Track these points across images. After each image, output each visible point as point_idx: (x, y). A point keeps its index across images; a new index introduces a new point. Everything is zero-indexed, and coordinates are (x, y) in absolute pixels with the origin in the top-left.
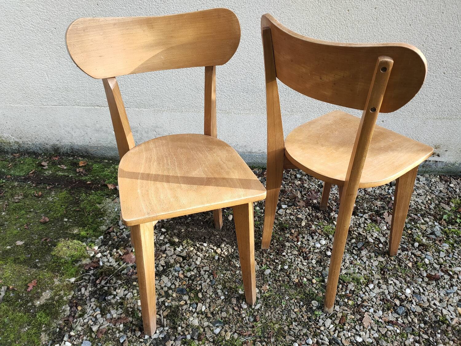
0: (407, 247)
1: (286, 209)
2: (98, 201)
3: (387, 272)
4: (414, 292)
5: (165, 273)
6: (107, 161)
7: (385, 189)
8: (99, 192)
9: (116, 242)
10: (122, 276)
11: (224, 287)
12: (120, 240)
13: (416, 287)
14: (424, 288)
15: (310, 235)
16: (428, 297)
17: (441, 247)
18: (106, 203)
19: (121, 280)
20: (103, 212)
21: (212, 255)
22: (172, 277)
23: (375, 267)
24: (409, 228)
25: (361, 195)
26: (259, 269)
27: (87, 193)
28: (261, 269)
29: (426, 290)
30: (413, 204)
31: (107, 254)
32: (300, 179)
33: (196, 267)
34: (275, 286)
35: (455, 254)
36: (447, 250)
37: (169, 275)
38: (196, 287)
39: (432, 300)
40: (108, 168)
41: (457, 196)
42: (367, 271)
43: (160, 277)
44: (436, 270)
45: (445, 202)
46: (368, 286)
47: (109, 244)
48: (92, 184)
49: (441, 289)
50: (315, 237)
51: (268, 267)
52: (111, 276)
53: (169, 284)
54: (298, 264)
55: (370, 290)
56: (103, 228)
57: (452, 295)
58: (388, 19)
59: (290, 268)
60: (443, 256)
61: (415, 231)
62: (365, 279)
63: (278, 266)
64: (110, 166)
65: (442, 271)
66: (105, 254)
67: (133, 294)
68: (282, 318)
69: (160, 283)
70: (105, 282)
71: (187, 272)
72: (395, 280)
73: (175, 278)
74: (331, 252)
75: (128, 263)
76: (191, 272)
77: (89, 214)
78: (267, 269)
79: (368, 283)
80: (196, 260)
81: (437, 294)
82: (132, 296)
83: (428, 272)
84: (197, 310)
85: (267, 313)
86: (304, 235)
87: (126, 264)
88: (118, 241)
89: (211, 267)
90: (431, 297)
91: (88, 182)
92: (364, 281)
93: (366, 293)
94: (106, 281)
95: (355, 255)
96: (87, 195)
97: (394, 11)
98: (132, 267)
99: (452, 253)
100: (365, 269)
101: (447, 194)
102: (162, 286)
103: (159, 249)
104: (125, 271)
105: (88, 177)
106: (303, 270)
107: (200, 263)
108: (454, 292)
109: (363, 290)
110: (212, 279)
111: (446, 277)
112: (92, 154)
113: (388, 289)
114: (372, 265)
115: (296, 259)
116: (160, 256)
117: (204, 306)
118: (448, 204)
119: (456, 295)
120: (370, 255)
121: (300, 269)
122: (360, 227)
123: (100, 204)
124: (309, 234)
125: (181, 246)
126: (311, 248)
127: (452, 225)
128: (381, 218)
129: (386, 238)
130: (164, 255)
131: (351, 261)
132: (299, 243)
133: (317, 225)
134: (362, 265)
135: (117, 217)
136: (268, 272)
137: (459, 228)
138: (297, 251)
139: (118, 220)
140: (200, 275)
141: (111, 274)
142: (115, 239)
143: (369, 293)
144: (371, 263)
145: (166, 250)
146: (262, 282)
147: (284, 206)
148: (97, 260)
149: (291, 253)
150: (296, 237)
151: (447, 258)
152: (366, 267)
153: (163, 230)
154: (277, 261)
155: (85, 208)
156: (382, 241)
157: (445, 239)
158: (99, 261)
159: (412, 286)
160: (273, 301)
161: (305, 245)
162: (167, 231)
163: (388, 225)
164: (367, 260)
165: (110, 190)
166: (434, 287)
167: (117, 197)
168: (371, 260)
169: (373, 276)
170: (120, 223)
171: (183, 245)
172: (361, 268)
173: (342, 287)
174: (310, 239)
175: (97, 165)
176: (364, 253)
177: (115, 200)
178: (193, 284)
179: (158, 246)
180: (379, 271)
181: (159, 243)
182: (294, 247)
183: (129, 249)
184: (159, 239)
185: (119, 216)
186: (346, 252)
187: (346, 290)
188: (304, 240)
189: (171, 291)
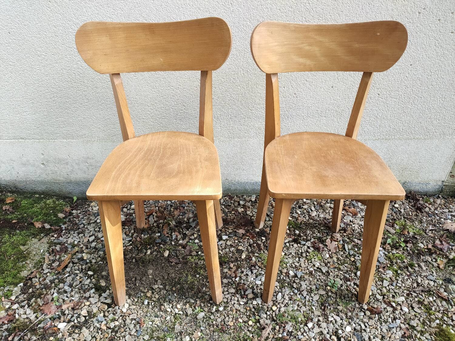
0: (350, 276)
1: (227, 240)
2: (21, 242)
3: (327, 307)
4: (355, 329)
5: (87, 324)
6: (38, 196)
7: (329, 212)
8: (24, 231)
9: (38, 289)
10: (38, 331)
11: (152, 338)
12: (43, 286)
13: (358, 323)
14: (366, 324)
15: (250, 269)
16: (370, 334)
17: (384, 275)
18: (31, 244)
19: (36, 335)
20: (27, 255)
21: (141, 300)
22: (94, 329)
23: (315, 301)
24: (352, 255)
25: (305, 220)
26: (192, 312)
27: (11, 234)
28: (194, 313)
29: (368, 326)
30: (357, 228)
31: (24, 305)
32: (243, 205)
33: (121, 316)
34: (208, 332)
35: (398, 282)
36: (391, 278)
37: (90, 327)
38: (120, 339)
39: (374, 338)
40: (39, 203)
41: (402, 217)
42: (307, 308)
43: (80, 330)
44: (378, 301)
45: (389, 224)
46: (307, 326)
47: (29, 292)
48: (18, 223)
49: (383, 324)
50: (255, 271)
51: (202, 310)
52: (25, 331)
54: (234, 303)
55: (309, 329)
56: (24, 273)
57: (394, 330)
59: (225, 309)
60: (386, 285)
61: (359, 258)
62: (305, 317)
63: (213, 307)
64: (41, 201)
65: (385, 302)
66: (23, 304)
69: (79, 337)
71: (111, 322)
72: (335, 317)
73: (97, 330)
75: (47, 315)
76: (115, 322)
77: (10, 259)
78: (201, 311)
79: (306, 321)
80: (123, 307)
81: (379, 330)
83: (371, 304)
86: (243, 269)
87: (45, 316)
88: (40, 288)
89: (139, 314)
90: (372, 334)
91: (14, 221)
92: (303, 319)
93: (305, 334)
94: (19, 338)
95: (296, 289)
96: (10, 236)
98: (50, 319)
99: (396, 281)
100: (305, 306)
101: (392, 216)
103: (83, 296)
104: (41, 325)
105: (15, 215)
106: (239, 311)
107: (127, 310)
108: (397, 326)
109: (302, 330)
110: (138, 329)
111: (390, 309)
112: (21, 190)
113: (328, 328)
114: (312, 300)
115: (233, 298)
116: (83, 305)
118: (393, 226)
119: (398, 329)
120: (311, 288)
121: (236, 309)
122: (302, 256)
123: (24, 245)
124: (249, 267)
125: (108, 291)
127: (397, 249)
128: (324, 245)
129: (328, 267)
130: (88, 303)
131: (290, 296)
132: (237, 279)
133: (257, 256)
134: (303, 300)
135: (41, 260)
136: (201, 315)
137: (403, 253)
138: (234, 288)
139: (42, 263)
140: (126, 325)
141: (25, 329)
142: (37, 285)
143: (308, 333)
144: (312, 297)
145: (90, 297)
146: (194, 327)
147: (224, 237)
148: (12, 313)
149: (227, 291)
150: (235, 272)
151: (391, 287)
152: (306, 302)
153: (90, 273)
154: (212, 302)
155: (6, 251)
156: (324, 271)
157: (389, 265)
158: (15, 313)
159: (353, 322)
161: (244, 280)
162: (94, 274)
163: (330, 253)
164: (307, 295)
165: (37, 228)
166: (377, 321)
167: (45, 237)
168: (312, 294)
169: (313, 312)
170: (45, 267)
171: (110, 290)
172: (300, 304)
173: (280, 328)
174: (250, 273)
175: (26, 201)
176: (305, 287)
177: (43, 240)
178: (117, 336)
179: (82, 292)
180: (319, 306)
181: (84, 288)
182: (232, 284)
183: (49, 297)
184: (84, 284)
185: (44, 258)
186: (286, 286)
187: (283, 332)
188: (243, 275)
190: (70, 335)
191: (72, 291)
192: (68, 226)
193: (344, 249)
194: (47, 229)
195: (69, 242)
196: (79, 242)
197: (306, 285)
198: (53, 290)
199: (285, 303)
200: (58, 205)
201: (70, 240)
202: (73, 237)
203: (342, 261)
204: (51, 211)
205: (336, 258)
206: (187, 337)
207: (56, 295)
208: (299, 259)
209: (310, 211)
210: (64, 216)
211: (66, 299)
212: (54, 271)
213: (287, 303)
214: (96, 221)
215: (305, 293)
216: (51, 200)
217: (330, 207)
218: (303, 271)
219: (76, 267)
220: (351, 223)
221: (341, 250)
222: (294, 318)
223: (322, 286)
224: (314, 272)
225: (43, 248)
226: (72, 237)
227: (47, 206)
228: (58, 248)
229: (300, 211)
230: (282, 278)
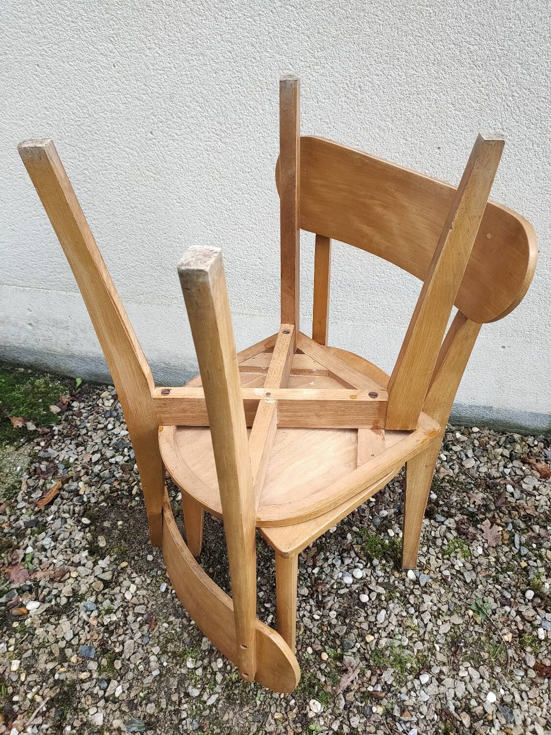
0: (512, 597)
3: (461, 649)
4: (502, 700)
5: (69, 611)
9: (5, 535)
11: (164, 652)
12: (13, 531)
13: (509, 690)
14: (524, 695)
15: (340, 555)
16: (527, 714)
18: (3, 456)
21: (157, 581)
22: (78, 621)
23: (443, 635)
24: (525, 556)
25: (451, 475)
29: (526, 700)
30: (544, 504)
33: (122, 605)
37: (74, 616)
38: (115, 646)
39: (532, 723)
40: (23, 384)
42: (425, 645)
43: (59, 620)
46: (419, 679)
50: (348, 561)
53: (70, 636)
54: (304, 616)
55: (422, 686)
58: (518, 169)
61: (535, 563)
62: (418, 662)
63: (268, 615)
64: (26, 380)
67: (8, 647)
68: (249, 729)
69: (56, 631)
71: (106, 614)
72: (471, 670)
73: (83, 623)
74: (369, 596)
75: (13, 582)
76: (112, 615)
79: (420, 670)
80: (127, 590)
81: (545, 710)
82: (6, 650)
83: (540, 657)
84: (107, 695)
85: (226, 714)
86: (328, 554)
87: (10, 584)
88: (9, 533)
89: (149, 605)
90: (531, 714)
92: (415, 666)
93: (413, 693)
95: (412, 606)
97: (531, 155)
98: (18, 590)
100: (423, 640)
102: (57, 637)
103: (70, 560)
104: (4, 599)
106: (310, 630)
107: (133, 597)
109: (409, 684)
113: (454, 689)
114: (437, 631)
115: (303, 605)
116: (67, 575)
117: (120, 687)
120: (439, 609)
121: (306, 626)
122: (435, 544)
124: (339, 551)
125: (108, 557)
126: (333, 584)
128: (477, 528)
129: (477, 574)
130: (75, 574)
131: (400, 619)
132: (316, 571)
133: (356, 533)
134: (420, 630)
135: (16, 484)
138: (308, 587)
139: (17, 490)
140: (126, 623)
142: (5, 528)
143: (418, 692)
145: (79, 564)
150: (314, 557)
152: (426, 634)
153: (85, 521)
154: (268, 605)
156: (468, 581)
159: (501, 686)
160: (243, 691)
161: (327, 575)
162: (91, 524)
163: (486, 545)
164: (430, 620)
165: (15, 429)
166: (544, 691)
167: (26, 444)
168: (439, 620)
169: (434, 654)
170: (19, 498)
171: (111, 556)
172: (415, 636)
173: (372, 674)
174: (338, 563)
175: (4, 378)
176: (429, 605)
177: (22, 450)
178: (111, 640)
179: (69, 552)
180: (448, 644)
181: (73, 546)
182: (305, 579)
183: (20, 552)
184: (73, 539)
185: (20, 482)
186: (398, 598)
187: (377, 683)
188: (326, 565)
189: (71, 650)
190: (42, 625)
191: (55, 548)
192: (63, 429)
193: (513, 542)
194: (31, 431)
195: (61, 459)
196: (77, 459)
197: (431, 601)
198: (27, 540)
199: (390, 630)
200: (52, 390)
201: (63, 455)
202: (68, 449)
203: (505, 565)
204: (40, 400)
205: (495, 557)
206: (220, 660)
207: (30, 550)
208: (428, 549)
209: (464, 459)
210: (59, 410)
211: (44, 560)
212: (32, 507)
213: (392, 631)
214: (106, 427)
215: (427, 617)
216: (42, 381)
217: (502, 455)
218: (432, 574)
219: (66, 507)
220: (536, 493)
221: (506, 542)
222: (400, 662)
223: (460, 606)
224: (449, 579)
225: (20, 463)
226: (66, 449)
227: (36, 389)
228: (43, 466)
229: (446, 456)
230: (391, 581)
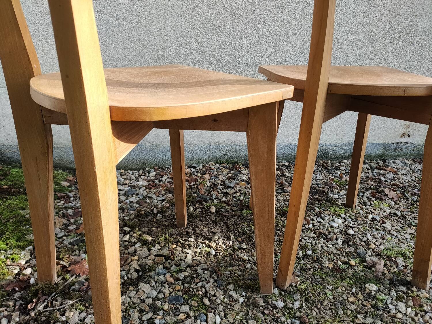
2: (20, 206)
5: (143, 280)
8: (21, 196)
10: (72, 294)
19: (70, 299)
21: (205, 250)
22: (156, 284)
23: (409, 239)
24: (417, 201)
28: (277, 259)
33: (188, 266)
34: (306, 276)
37: (150, 281)
38: (198, 291)
42: (406, 245)
50: (326, 218)
52: (53, 295)
53: (154, 293)
54: (322, 246)
59: (314, 253)
68: (337, 313)
69: (138, 295)
70: (43, 305)
71: (177, 274)
73: (161, 284)
74: (353, 230)
75: (78, 276)
76: (183, 273)
77: (9, 221)
80: (185, 259)
85: (313, 311)
86: (312, 217)
87: (76, 277)
91: (5, 187)
94: (45, 304)
95: (381, 231)
96: (3, 200)
98: (86, 280)
100: (402, 243)
102: (142, 298)
104: (77, 286)
105: (5, 182)
106: (332, 253)
107: (192, 261)
110: (216, 278)
112: (9, 158)
114: (405, 238)
116: (130, 260)
117: (217, 317)
120: (396, 229)
121: (328, 252)
124: (317, 215)
125: (157, 245)
126: (328, 228)
128: (383, 195)
129: (401, 211)
130: (136, 258)
131: (381, 236)
132: (311, 226)
133: (320, 207)
134: (395, 239)
138: (313, 233)
140: (199, 275)
141: (53, 293)
144: (403, 236)
145: (136, 251)
148: (25, 278)
149: (306, 236)
152: (401, 240)
153: (127, 229)
158: (29, 278)
160: (314, 294)
162: (132, 230)
163: (394, 200)
164: (397, 234)
168: (401, 233)
169: (413, 248)
170: (58, 231)
171: (159, 243)
172: (396, 242)
173: (390, 263)
174: (321, 220)
176: (389, 228)
178: (192, 288)
183: (76, 258)
184: (122, 241)
186: (369, 229)
187: (396, 266)
188: (314, 222)
189: (159, 302)
192: (76, 194)
193: (406, 196)
197: (389, 226)
199: (380, 241)
200: (58, 175)
203: (411, 206)
205: (403, 204)
207: (83, 256)
208: (366, 207)
210: (69, 184)
212: (72, 234)
215: (394, 232)
217: (367, 168)
221: (402, 198)
222: (400, 254)
223: (405, 227)
224: (389, 216)
228: (70, 212)
230: (359, 222)
